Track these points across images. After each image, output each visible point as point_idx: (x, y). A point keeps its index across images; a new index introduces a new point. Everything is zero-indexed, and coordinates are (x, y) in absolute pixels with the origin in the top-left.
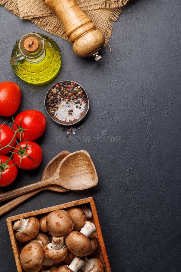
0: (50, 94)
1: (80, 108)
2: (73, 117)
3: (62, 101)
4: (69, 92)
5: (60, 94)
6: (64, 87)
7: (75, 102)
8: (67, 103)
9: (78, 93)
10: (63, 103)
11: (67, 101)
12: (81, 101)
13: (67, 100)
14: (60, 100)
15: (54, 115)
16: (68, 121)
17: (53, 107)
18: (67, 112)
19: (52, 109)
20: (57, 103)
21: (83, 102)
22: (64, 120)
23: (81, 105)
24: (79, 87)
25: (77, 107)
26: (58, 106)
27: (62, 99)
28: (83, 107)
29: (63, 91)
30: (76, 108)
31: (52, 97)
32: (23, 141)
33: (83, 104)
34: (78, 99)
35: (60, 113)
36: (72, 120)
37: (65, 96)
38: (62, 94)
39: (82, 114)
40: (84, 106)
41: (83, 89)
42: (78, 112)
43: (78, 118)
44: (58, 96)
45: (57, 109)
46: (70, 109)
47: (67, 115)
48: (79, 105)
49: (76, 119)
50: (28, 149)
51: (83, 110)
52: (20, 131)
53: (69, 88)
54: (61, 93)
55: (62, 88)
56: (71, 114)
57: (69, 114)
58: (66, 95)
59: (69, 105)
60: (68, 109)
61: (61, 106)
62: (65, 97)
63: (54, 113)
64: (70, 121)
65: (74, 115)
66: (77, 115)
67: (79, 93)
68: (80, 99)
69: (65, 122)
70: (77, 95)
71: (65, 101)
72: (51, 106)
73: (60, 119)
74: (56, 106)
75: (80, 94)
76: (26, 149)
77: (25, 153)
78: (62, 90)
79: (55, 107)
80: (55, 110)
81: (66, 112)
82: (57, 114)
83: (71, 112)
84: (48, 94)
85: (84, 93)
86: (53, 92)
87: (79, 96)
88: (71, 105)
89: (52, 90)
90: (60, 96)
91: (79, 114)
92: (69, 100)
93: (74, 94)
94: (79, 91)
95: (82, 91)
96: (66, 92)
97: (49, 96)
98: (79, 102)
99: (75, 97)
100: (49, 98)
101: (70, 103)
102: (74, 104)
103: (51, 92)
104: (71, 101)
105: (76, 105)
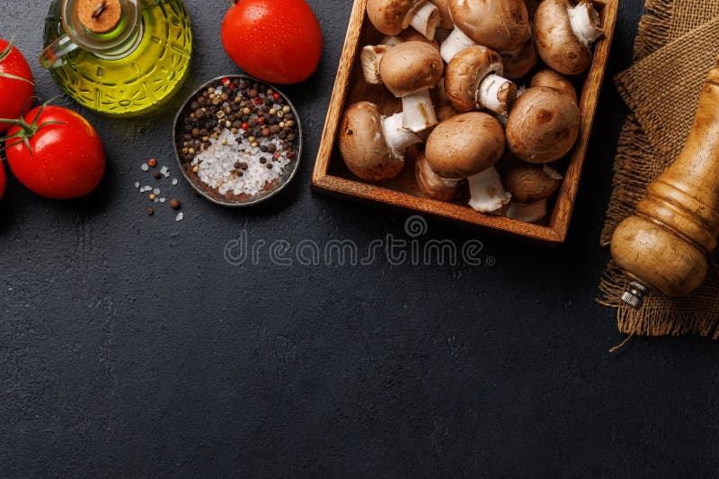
0: (200, 100)
1: (270, 167)
2: (240, 185)
3: (227, 131)
4: (254, 112)
5: (228, 109)
6: (245, 95)
7: (262, 144)
8: (239, 141)
9: (278, 124)
10: (229, 137)
11: (238, 136)
12: (279, 147)
13: (242, 131)
14: (223, 126)
15: (191, 160)
16: (222, 191)
17: (195, 138)
18: (229, 166)
19: (191, 142)
20: (210, 130)
21: (284, 153)
22: (213, 184)
23: (274, 159)
24: (286, 108)
25: (263, 161)
26: (212, 140)
27: (228, 123)
28: (277, 167)
29: (238, 104)
30: (259, 164)
31: (204, 109)
33: (280, 159)
34: (274, 141)
35: (211, 161)
36: (237, 192)
37: (240, 119)
38: (234, 111)
39: (267, 186)
40: (283, 166)
41: (293, 119)
42: (261, 175)
43: (253, 193)
44: (221, 114)
45: (206, 148)
46: (242, 161)
47: (227, 174)
48: (269, 157)
49: (247, 192)
51: (275, 176)
53: (259, 101)
54: (231, 106)
55: (240, 95)
56: (240, 175)
57: (233, 172)
58: (243, 119)
59: (241, 147)
60: (236, 157)
61: (219, 142)
62: (238, 123)
63: (194, 155)
64: (230, 191)
65: (247, 182)
66: (254, 182)
67: (282, 124)
68: (277, 142)
69: (215, 192)
70: (275, 127)
71: (236, 133)
72: (191, 133)
73: (205, 180)
74: (205, 138)
75: (281, 129)
78: (237, 99)
79: (202, 141)
80: (198, 149)
81: (225, 165)
82: (200, 162)
83: (240, 169)
84: (195, 98)
85: (294, 128)
86: (211, 96)
87: (277, 133)
88: (247, 151)
89: (211, 90)
90: (226, 113)
91: (262, 183)
92: (246, 136)
93: (266, 122)
94: (282, 119)
95: (289, 122)
96: (246, 110)
97: (194, 105)
98: (272, 150)
99: (265, 132)
100: (194, 111)
101: (245, 144)
102: (257, 149)
103: (205, 94)
104: (251, 138)
105: (263, 155)
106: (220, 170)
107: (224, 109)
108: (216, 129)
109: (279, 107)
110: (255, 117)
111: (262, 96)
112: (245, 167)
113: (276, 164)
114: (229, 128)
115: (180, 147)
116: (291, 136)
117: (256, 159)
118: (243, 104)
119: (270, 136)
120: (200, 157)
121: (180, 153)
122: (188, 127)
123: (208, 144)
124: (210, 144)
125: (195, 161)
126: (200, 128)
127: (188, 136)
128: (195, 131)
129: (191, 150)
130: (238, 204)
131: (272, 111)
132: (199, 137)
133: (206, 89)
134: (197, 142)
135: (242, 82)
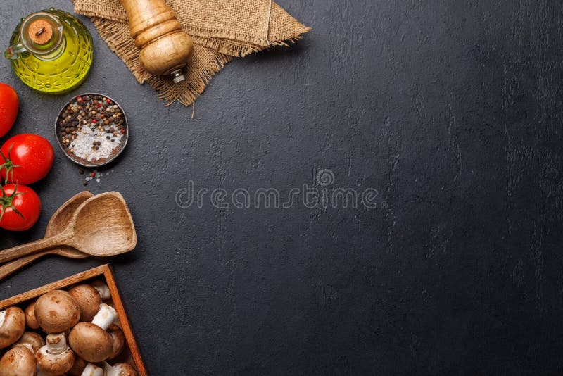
0: (67, 112)
1: (113, 141)
2: (99, 154)
3: (85, 126)
4: (97, 112)
5: (83, 114)
6: (91, 104)
7: (106, 129)
8: (93, 130)
9: (112, 116)
10: (86, 129)
11: (92, 127)
12: (116, 129)
13: (93, 124)
14: (82, 124)
15: (68, 146)
16: (89, 160)
17: (68, 133)
18: (91, 145)
19: (66, 136)
20: (76, 127)
21: (119, 132)
22: (83, 157)
23: (114, 136)
24: (115, 106)
25: (108, 138)
26: (78, 133)
27: (85, 122)
28: (117, 140)
29: (88, 109)
30: (106, 140)
31: (70, 117)
32: (10, 185)
33: (118, 135)
34: (112, 126)
35: (80, 144)
36: (97, 159)
37: (91, 118)
38: (87, 114)
39: (114, 151)
40: (120, 139)
41: (121, 111)
42: (109, 147)
43: (107, 157)
44: (79, 117)
45: (75, 138)
46: (97, 141)
47: (90, 149)
48: (111, 135)
49: (103, 157)
50: (16, 198)
51: (117, 145)
52: (8, 166)
53: (100, 106)
54: (84, 112)
55: (88, 104)
56: (97, 149)
57: (93, 148)
58: (93, 117)
59: (95, 133)
60: (94, 140)
61: (82, 133)
62: (90, 120)
63: (70, 143)
64: (94, 159)
65: (102, 151)
66: (106, 151)
67: (115, 116)
68: (114, 127)
69: (85, 161)
70: (111, 118)
71: (90, 126)
72: (65, 131)
73: (78, 155)
74: (74, 132)
75: (115, 118)
76: (14, 197)
77: (10, 204)
78: (87, 107)
79: (72, 134)
80: (71, 139)
81: (88, 145)
82: (73, 146)
83: (97, 146)
84: (63, 112)
85: (122, 116)
86: (72, 108)
87: (114, 121)
88: (98, 134)
89: (71, 105)
90: (83, 116)
91: (110, 151)
92: (97, 126)
93: (105, 116)
94: (114, 113)
95: (119, 114)
96: (94, 112)
97: (64, 115)
98: (111, 131)
99: (107, 122)
100: (64, 119)
101: (97, 131)
102: (104, 132)
103: (68, 108)
104: (100, 127)
105: (108, 135)
106: (86, 148)
107: (81, 114)
108: (79, 126)
109: (111, 107)
110: (99, 115)
111: (100, 102)
112: (99, 144)
113: (116, 138)
114: (86, 124)
115: (61, 140)
116: (121, 121)
117: (104, 138)
118: (90, 109)
119: (110, 123)
120: (73, 143)
121: (61, 143)
122: (63, 128)
123: (76, 135)
124: (77, 135)
125: (71, 146)
126: (70, 127)
127: (64, 133)
128: (68, 130)
129: (67, 141)
130: (99, 165)
131: (108, 109)
132: (70, 132)
133: (68, 105)
134: (70, 135)
135: (87, 97)
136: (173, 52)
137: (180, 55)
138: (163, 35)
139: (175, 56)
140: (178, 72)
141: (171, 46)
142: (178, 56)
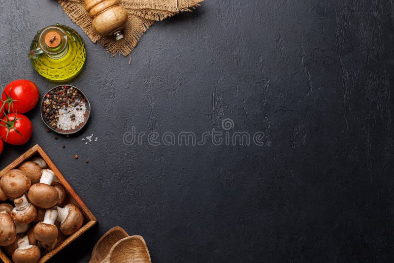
0: (44, 107)
1: (81, 109)
2: (77, 122)
3: (60, 110)
4: (63, 98)
5: (55, 103)
6: (56, 95)
7: (73, 105)
8: (66, 110)
9: (73, 95)
10: (61, 111)
11: (64, 108)
12: (79, 102)
13: (64, 106)
14: (57, 109)
15: (56, 127)
16: (74, 128)
17: (52, 120)
18: (69, 119)
19: (52, 122)
20: (55, 113)
21: (82, 102)
22: (69, 129)
23: (80, 106)
24: (72, 88)
25: (77, 109)
26: (58, 116)
27: (58, 107)
28: (84, 107)
29: (56, 99)
30: (77, 111)
31: (48, 109)
33: (82, 104)
34: (76, 101)
35: (63, 122)
36: (78, 125)
37: (61, 103)
38: (57, 102)
39: (85, 115)
40: (85, 106)
41: (76, 89)
42: (81, 114)
43: (83, 121)
44: (54, 107)
45: (58, 120)
46: (71, 115)
47: (71, 122)
48: (78, 107)
49: (81, 122)
51: (85, 111)
52: (10, 101)
53: (62, 93)
54: (55, 101)
55: (55, 96)
56: (75, 119)
57: (72, 120)
58: (62, 102)
59: (68, 111)
60: (69, 115)
61: (60, 115)
62: (61, 104)
63: (56, 125)
64: (76, 126)
65: (78, 119)
66: (80, 118)
67: (74, 94)
68: (77, 101)
69: (72, 130)
70: (73, 97)
71: (63, 108)
72: (50, 119)
73: (66, 129)
74: (56, 117)
75: (75, 95)
76: (14, 122)
77: (13, 126)
78: (55, 97)
79: (55, 119)
80: (56, 122)
81: (68, 120)
82: (60, 125)
83: (73, 118)
86: (47, 103)
89: (45, 102)
90: (55, 105)
91: (83, 116)
92: (67, 106)
93: (69, 97)
96: (61, 99)
97: (44, 110)
101: (69, 109)
102: (73, 107)
105: (76, 108)
106: (67, 123)
112: (74, 116)
113: (82, 107)
114: (60, 108)
116: (80, 95)
118: (58, 98)
119: (73, 101)
120: (58, 124)
122: (48, 118)
124: (58, 118)
128: (51, 117)
131: (68, 93)
132: (54, 118)
133: (43, 103)
136: (115, 19)
137: (120, 21)
138: (107, 8)
139: (117, 22)
140: (119, 33)
141: (113, 15)
142: (118, 22)
